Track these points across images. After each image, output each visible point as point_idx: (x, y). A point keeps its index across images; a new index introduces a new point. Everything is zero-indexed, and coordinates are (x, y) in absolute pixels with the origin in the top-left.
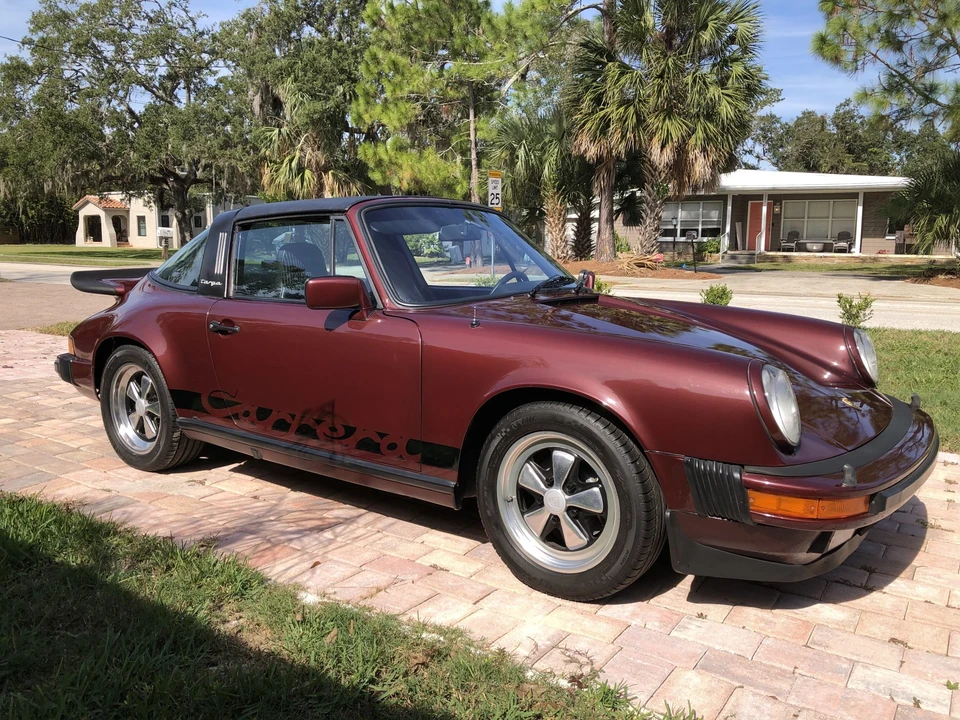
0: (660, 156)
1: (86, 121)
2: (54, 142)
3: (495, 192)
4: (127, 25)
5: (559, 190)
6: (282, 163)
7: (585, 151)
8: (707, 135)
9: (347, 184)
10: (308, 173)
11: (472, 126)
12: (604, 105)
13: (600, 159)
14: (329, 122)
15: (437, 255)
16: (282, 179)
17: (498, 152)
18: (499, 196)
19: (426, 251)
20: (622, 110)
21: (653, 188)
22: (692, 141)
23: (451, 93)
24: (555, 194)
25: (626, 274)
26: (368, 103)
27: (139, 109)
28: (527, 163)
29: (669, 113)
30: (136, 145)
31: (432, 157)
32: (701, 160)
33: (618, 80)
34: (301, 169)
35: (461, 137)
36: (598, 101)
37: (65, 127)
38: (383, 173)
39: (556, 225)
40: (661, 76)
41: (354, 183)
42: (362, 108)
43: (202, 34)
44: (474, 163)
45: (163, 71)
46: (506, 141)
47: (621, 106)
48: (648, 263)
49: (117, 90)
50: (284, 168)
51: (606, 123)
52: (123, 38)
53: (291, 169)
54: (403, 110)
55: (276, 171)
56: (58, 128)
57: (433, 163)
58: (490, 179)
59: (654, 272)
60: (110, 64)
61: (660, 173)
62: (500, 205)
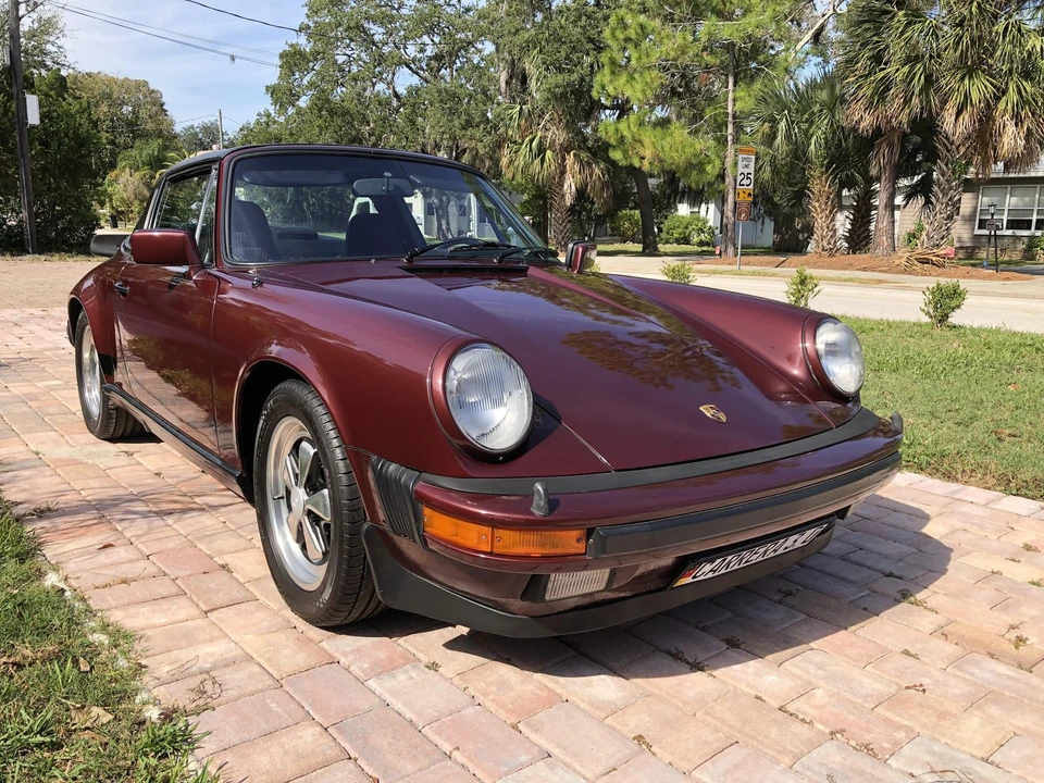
0: (955, 125)
1: (351, 106)
2: (319, 126)
3: (746, 171)
4: (396, 6)
5: (828, 168)
6: (522, 144)
7: (858, 122)
8: (1021, 96)
9: (590, 165)
10: (549, 154)
11: (731, 96)
12: (886, 64)
13: (878, 132)
14: (573, 97)
15: (708, 244)
16: (520, 162)
17: (756, 125)
18: (752, 176)
19: (695, 239)
20: (906, 69)
21: (946, 165)
22: (1001, 106)
23: (708, 58)
24: (822, 174)
25: (904, 272)
26: (613, 73)
27: (401, 90)
28: (788, 136)
29: (969, 69)
30: (394, 129)
31: (679, 132)
32: (1011, 128)
33: (902, 33)
34: (541, 150)
35: (716, 109)
36: (877, 59)
37: (332, 113)
38: (625, 153)
39: (823, 210)
40: (960, 24)
41: (597, 163)
42: (607, 78)
43: (468, 10)
44: (730, 138)
45: (430, 51)
46: (765, 112)
47: (906, 64)
48: (934, 259)
49: (381, 73)
50: (524, 149)
51: (886, 85)
52: (392, 19)
53: (531, 150)
54: (648, 80)
55: (516, 152)
56: (324, 112)
57: (678, 139)
58: (740, 156)
59: (940, 270)
60: (377, 46)
61: (958, 148)
62: (751, 187)
